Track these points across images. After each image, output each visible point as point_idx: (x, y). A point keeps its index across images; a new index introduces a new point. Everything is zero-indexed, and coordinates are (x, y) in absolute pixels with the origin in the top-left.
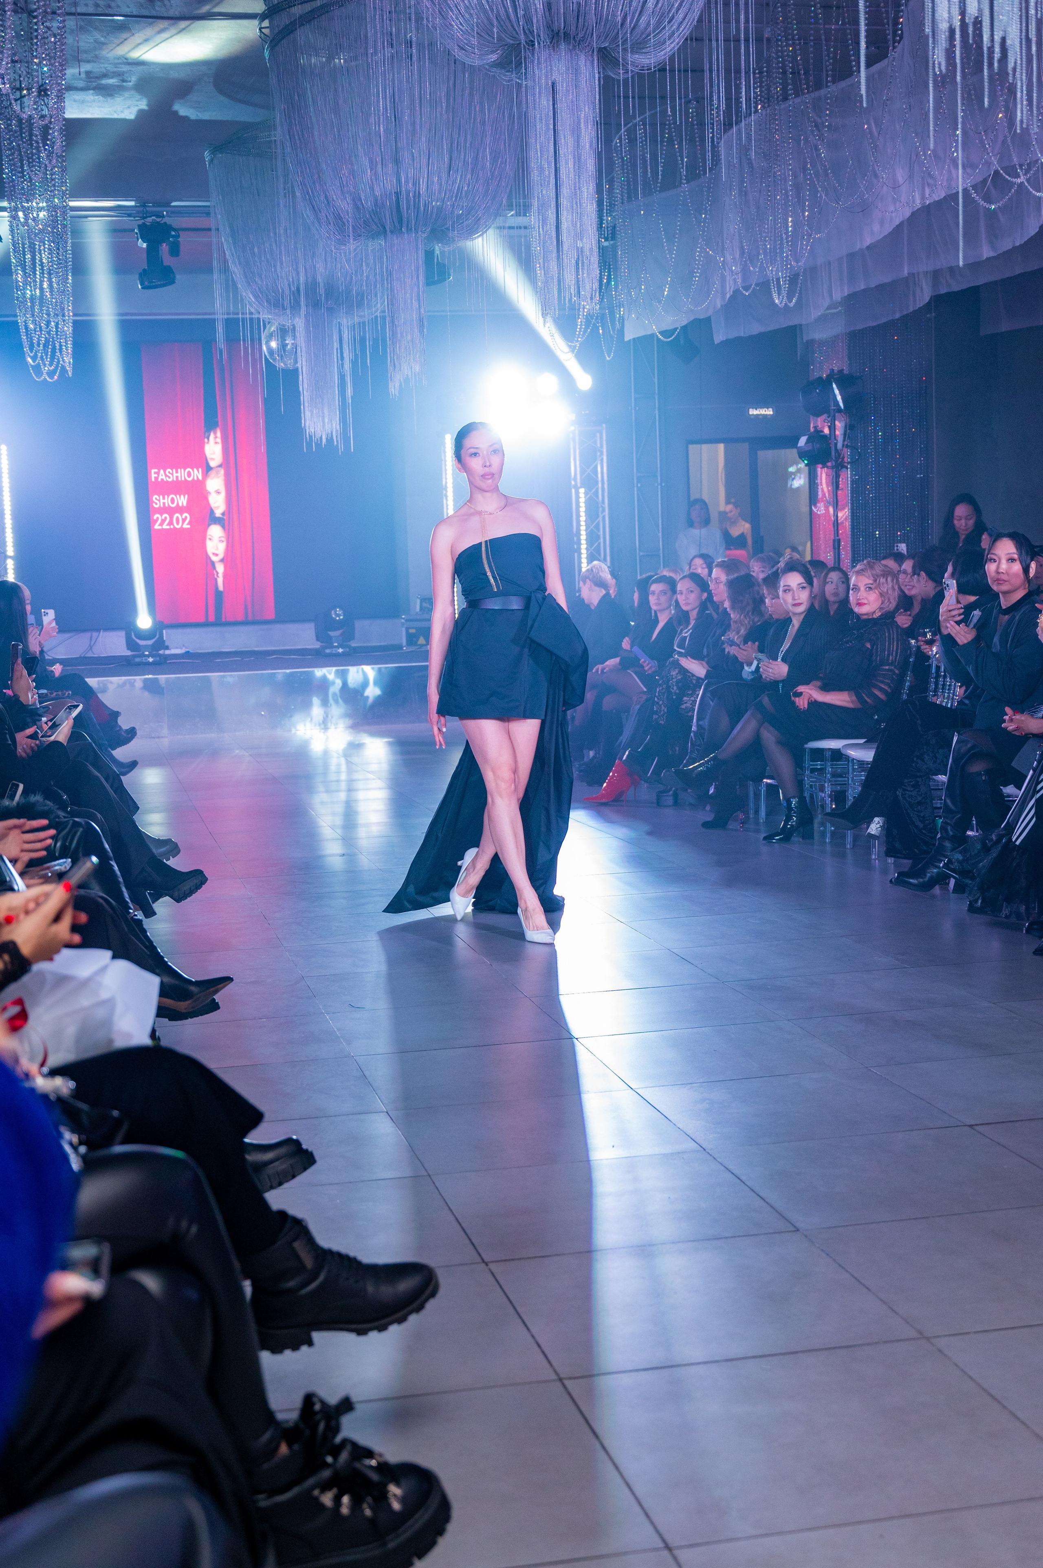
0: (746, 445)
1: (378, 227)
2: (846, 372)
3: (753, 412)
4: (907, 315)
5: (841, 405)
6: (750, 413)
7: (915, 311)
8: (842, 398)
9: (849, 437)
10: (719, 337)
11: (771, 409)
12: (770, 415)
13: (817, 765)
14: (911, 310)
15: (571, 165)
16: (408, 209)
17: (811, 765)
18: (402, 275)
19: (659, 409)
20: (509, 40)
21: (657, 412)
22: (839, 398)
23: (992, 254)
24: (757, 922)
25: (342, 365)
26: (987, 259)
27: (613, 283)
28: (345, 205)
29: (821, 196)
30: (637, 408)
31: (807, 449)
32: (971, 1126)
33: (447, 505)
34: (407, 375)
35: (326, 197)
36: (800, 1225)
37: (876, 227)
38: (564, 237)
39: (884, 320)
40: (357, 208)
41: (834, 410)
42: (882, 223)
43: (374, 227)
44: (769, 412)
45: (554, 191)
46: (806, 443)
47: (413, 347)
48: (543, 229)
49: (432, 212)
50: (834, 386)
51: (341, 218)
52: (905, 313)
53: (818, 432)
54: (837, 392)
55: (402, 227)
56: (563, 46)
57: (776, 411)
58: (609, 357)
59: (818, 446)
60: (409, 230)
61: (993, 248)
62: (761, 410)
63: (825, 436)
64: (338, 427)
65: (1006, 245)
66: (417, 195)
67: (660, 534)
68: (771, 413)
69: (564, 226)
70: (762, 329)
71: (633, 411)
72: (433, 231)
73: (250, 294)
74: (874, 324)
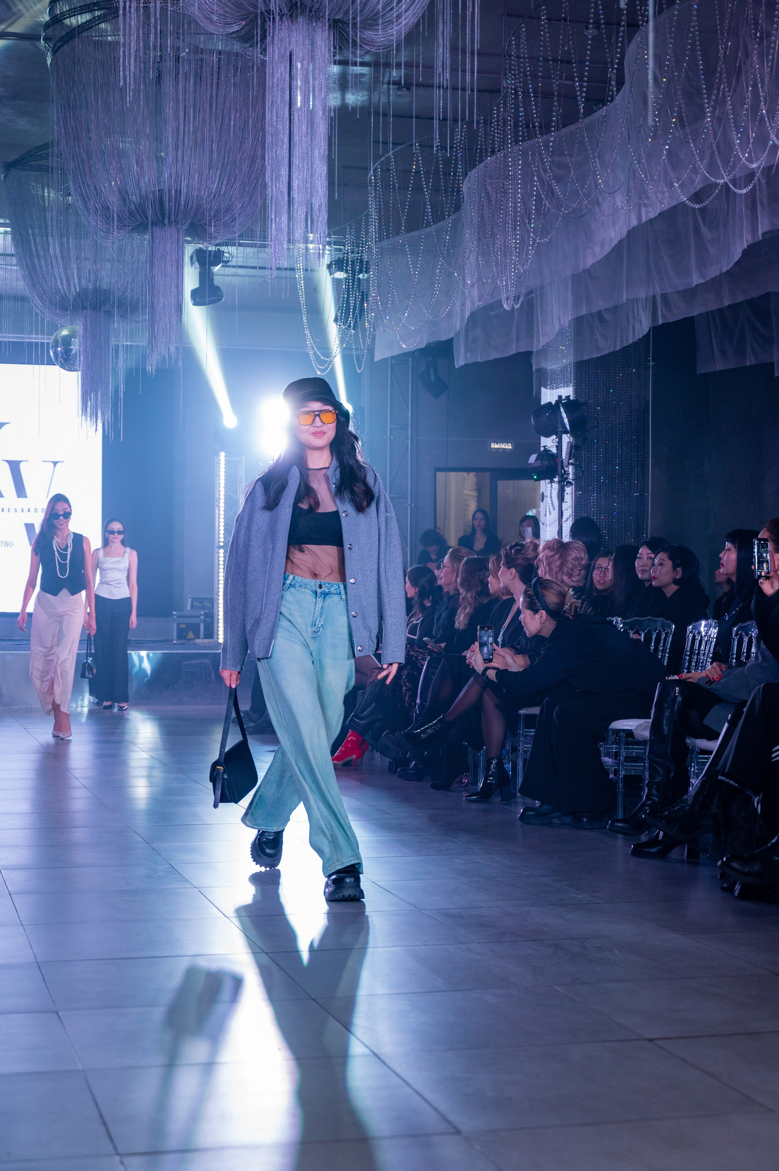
0: (487, 475)
1: (143, 218)
2: (571, 398)
3: (494, 446)
4: (628, 347)
5: (568, 427)
6: (492, 447)
7: (634, 344)
8: (569, 421)
9: (574, 456)
10: (460, 361)
11: (510, 444)
12: (509, 449)
13: (531, 732)
14: (631, 341)
15: (304, 128)
16: (169, 202)
17: (526, 732)
18: (163, 265)
19: (412, 439)
20: (250, 9)
21: (409, 441)
22: (566, 421)
23: (702, 281)
24: (462, 862)
25: (117, 363)
26: (696, 285)
27: (365, 305)
28: (113, 200)
29: (545, 205)
30: (392, 438)
31: (536, 465)
32: (651, 1040)
33: (219, 514)
34: (164, 356)
35: (95, 188)
36: (462, 1127)
37: (597, 250)
38: (295, 194)
39: (607, 352)
40: (124, 200)
41: (561, 431)
42: (602, 245)
43: (138, 217)
44: (509, 446)
45: (287, 152)
46: (536, 460)
47: (170, 329)
48: (276, 187)
49: (191, 208)
50: (562, 410)
51: (108, 208)
52: (625, 345)
53: (546, 451)
54: (564, 415)
55: (164, 220)
56: (300, 19)
57: (515, 446)
58: (360, 370)
59: (546, 463)
60: (170, 223)
61: (702, 276)
62: (501, 445)
63: (553, 455)
64: (110, 419)
65: (713, 272)
66: (179, 192)
67: (409, 549)
68: (510, 447)
69: (295, 184)
70: (498, 356)
71: (388, 440)
72: (192, 224)
73: (36, 296)
74: (599, 355)
